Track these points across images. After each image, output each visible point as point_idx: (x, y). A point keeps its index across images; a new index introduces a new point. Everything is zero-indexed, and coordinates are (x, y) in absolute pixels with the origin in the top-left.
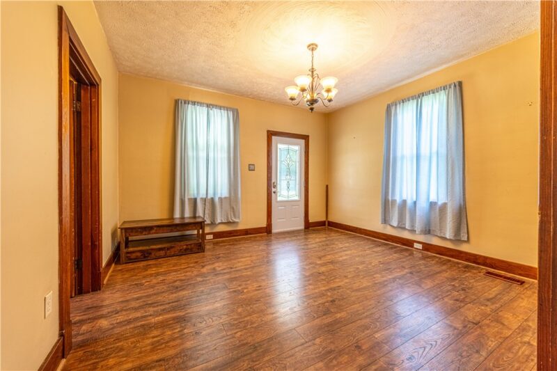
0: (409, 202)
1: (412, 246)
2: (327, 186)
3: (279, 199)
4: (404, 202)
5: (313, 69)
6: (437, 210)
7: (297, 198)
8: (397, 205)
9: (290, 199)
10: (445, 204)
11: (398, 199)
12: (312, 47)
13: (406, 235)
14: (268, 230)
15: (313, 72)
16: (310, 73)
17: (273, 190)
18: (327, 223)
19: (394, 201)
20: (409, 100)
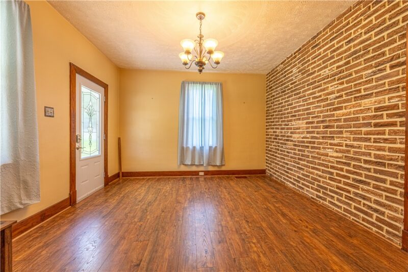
0: (198, 148)
1: (198, 175)
2: (119, 139)
3: (83, 156)
4: (194, 148)
5: (200, 35)
6: (213, 150)
7: (97, 153)
8: (191, 150)
9: (92, 155)
10: (216, 147)
11: (191, 147)
12: (201, 16)
13: (194, 169)
14: (71, 200)
15: (201, 38)
16: (199, 39)
17: (77, 145)
18: (121, 175)
19: (188, 148)
20: (197, 84)
